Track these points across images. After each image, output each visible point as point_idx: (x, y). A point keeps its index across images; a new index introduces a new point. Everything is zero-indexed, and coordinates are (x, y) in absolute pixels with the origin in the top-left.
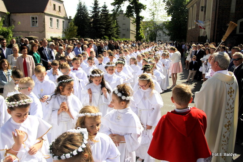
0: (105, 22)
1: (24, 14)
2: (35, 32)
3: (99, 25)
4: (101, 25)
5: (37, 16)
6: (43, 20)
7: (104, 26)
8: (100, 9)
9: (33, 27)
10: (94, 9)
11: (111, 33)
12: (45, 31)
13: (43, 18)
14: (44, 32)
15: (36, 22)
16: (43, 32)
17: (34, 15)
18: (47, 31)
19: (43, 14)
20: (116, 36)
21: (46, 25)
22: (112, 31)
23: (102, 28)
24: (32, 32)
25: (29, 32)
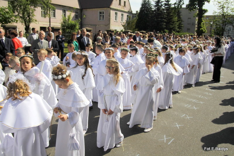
0: (166, 16)
1: (94, 9)
2: (102, 26)
3: (160, 19)
4: (163, 19)
5: (104, 11)
6: (109, 14)
7: (165, 20)
8: (163, 3)
9: (100, 20)
10: (156, 3)
11: (172, 27)
13: (109, 12)
15: (103, 16)
16: (108, 25)
17: (102, 10)
18: (112, 25)
19: (109, 8)
20: (178, 30)
22: (174, 25)
23: (163, 22)
24: (99, 25)
25: (97, 25)
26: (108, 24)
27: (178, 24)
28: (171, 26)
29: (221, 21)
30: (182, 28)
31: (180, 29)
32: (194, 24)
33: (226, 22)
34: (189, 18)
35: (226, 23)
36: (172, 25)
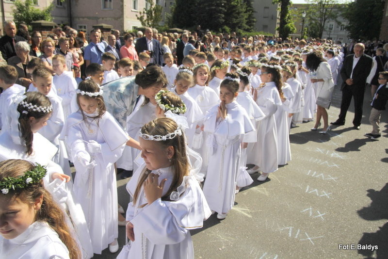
2: (108, 19)
9: (105, 9)
12: (123, 17)
14: (121, 19)
16: (119, 18)
18: (127, 18)
21: (124, 7)
24: (103, 18)
25: (99, 18)
26: (121, 16)
27: (246, 17)
28: (235, 19)
29: (318, 13)
30: (254, 23)
31: (250, 26)
32: (273, 18)
33: (325, 14)
34: (266, 8)
35: (326, 16)
36: (237, 18)
